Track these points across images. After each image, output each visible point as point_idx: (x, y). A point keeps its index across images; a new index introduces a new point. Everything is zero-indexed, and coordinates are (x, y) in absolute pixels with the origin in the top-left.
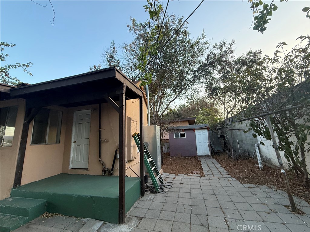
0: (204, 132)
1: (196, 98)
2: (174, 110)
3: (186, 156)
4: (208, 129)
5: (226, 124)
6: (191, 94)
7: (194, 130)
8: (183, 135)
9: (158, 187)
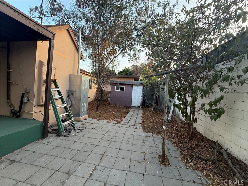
0: (139, 88)
1: (137, 57)
2: (128, 68)
3: (122, 106)
4: (144, 86)
5: (159, 83)
6: (133, 53)
7: (132, 85)
8: (122, 89)
9: (63, 131)
